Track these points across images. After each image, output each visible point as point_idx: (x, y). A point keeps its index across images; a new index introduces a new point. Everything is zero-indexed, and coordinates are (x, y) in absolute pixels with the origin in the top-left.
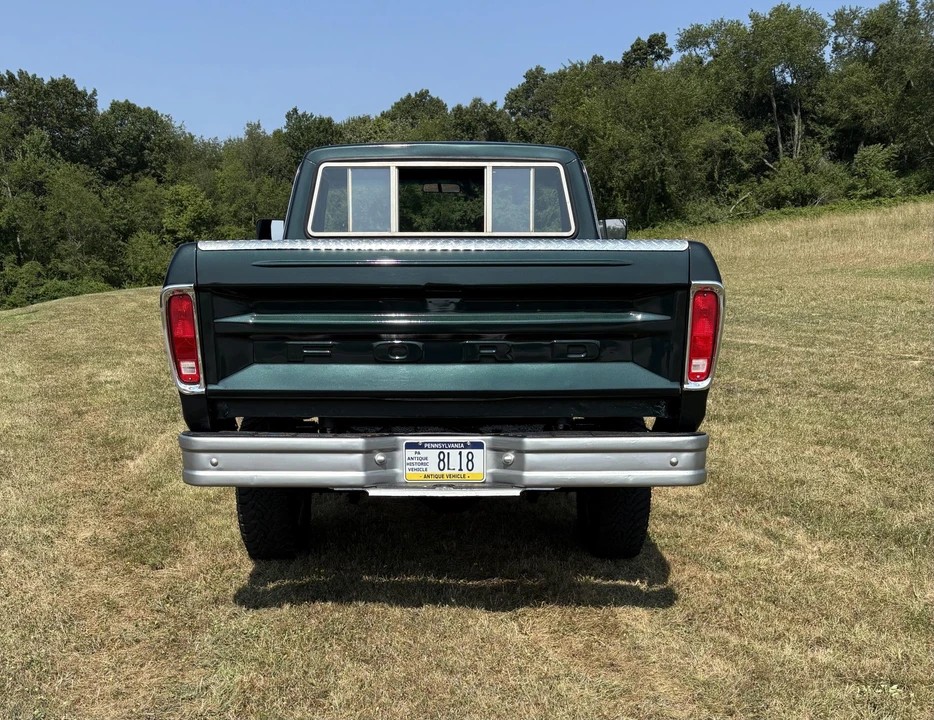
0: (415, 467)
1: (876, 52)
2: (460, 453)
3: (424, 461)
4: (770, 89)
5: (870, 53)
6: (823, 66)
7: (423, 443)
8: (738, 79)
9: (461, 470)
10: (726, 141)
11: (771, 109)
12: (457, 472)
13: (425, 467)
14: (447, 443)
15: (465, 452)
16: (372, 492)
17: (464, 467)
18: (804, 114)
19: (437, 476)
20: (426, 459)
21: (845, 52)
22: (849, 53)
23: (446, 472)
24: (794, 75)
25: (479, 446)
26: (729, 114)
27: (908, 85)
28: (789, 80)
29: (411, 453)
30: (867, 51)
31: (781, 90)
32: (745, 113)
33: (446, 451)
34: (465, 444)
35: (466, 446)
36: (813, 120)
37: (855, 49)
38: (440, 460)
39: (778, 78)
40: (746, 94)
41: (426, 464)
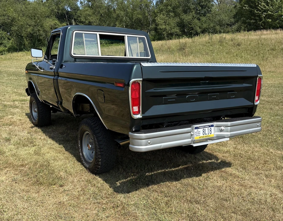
0: (197, 135)
1: (92, 5)
2: (208, 129)
3: (199, 133)
4: (65, 12)
5: (90, 5)
6: (78, 7)
7: (199, 127)
8: (55, 8)
9: (208, 134)
10: (56, 25)
11: (65, 17)
12: (207, 135)
13: (199, 134)
14: (205, 126)
15: (209, 128)
16: (195, 145)
17: (209, 133)
18: (75, 20)
19: (202, 137)
20: (200, 132)
21: (83, 4)
22: (85, 5)
23: (205, 135)
24: (71, 9)
25: (212, 126)
26: (54, 17)
27: (101, 15)
28: (69, 10)
29: (196, 130)
30: (89, 5)
31: (68, 12)
32: (58, 18)
33: (204, 129)
34: (209, 125)
35: (209, 126)
36: (77, 21)
37: (86, 4)
38: (203, 132)
39: (67, 9)
40: (58, 13)
41: (200, 133)
